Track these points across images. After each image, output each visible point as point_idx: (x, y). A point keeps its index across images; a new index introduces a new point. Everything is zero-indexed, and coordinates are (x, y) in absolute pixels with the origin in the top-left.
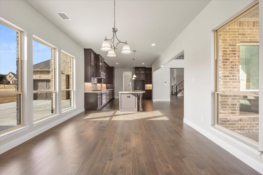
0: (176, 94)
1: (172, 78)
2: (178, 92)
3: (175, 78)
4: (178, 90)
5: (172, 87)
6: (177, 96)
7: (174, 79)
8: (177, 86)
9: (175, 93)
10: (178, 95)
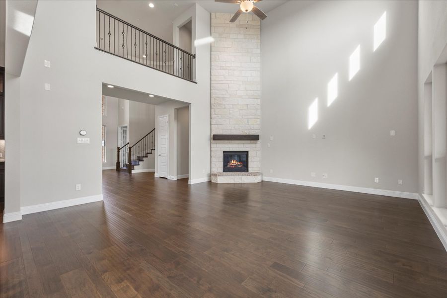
0: (130, 167)
1: (119, 129)
2: (133, 163)
3: (126, 127)
4: (134, 158)
5: (118, 151)
6: (130, 172)
7: (125, 132)
8: (130, 148)
9: (127, 166)
10: (133, 172)
